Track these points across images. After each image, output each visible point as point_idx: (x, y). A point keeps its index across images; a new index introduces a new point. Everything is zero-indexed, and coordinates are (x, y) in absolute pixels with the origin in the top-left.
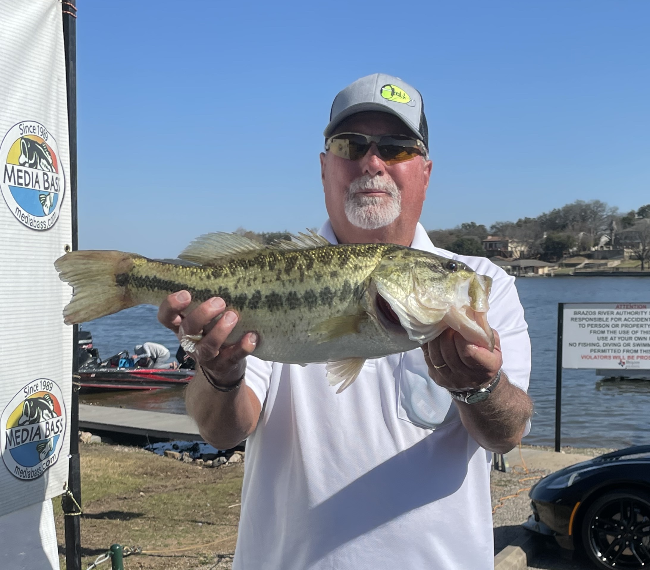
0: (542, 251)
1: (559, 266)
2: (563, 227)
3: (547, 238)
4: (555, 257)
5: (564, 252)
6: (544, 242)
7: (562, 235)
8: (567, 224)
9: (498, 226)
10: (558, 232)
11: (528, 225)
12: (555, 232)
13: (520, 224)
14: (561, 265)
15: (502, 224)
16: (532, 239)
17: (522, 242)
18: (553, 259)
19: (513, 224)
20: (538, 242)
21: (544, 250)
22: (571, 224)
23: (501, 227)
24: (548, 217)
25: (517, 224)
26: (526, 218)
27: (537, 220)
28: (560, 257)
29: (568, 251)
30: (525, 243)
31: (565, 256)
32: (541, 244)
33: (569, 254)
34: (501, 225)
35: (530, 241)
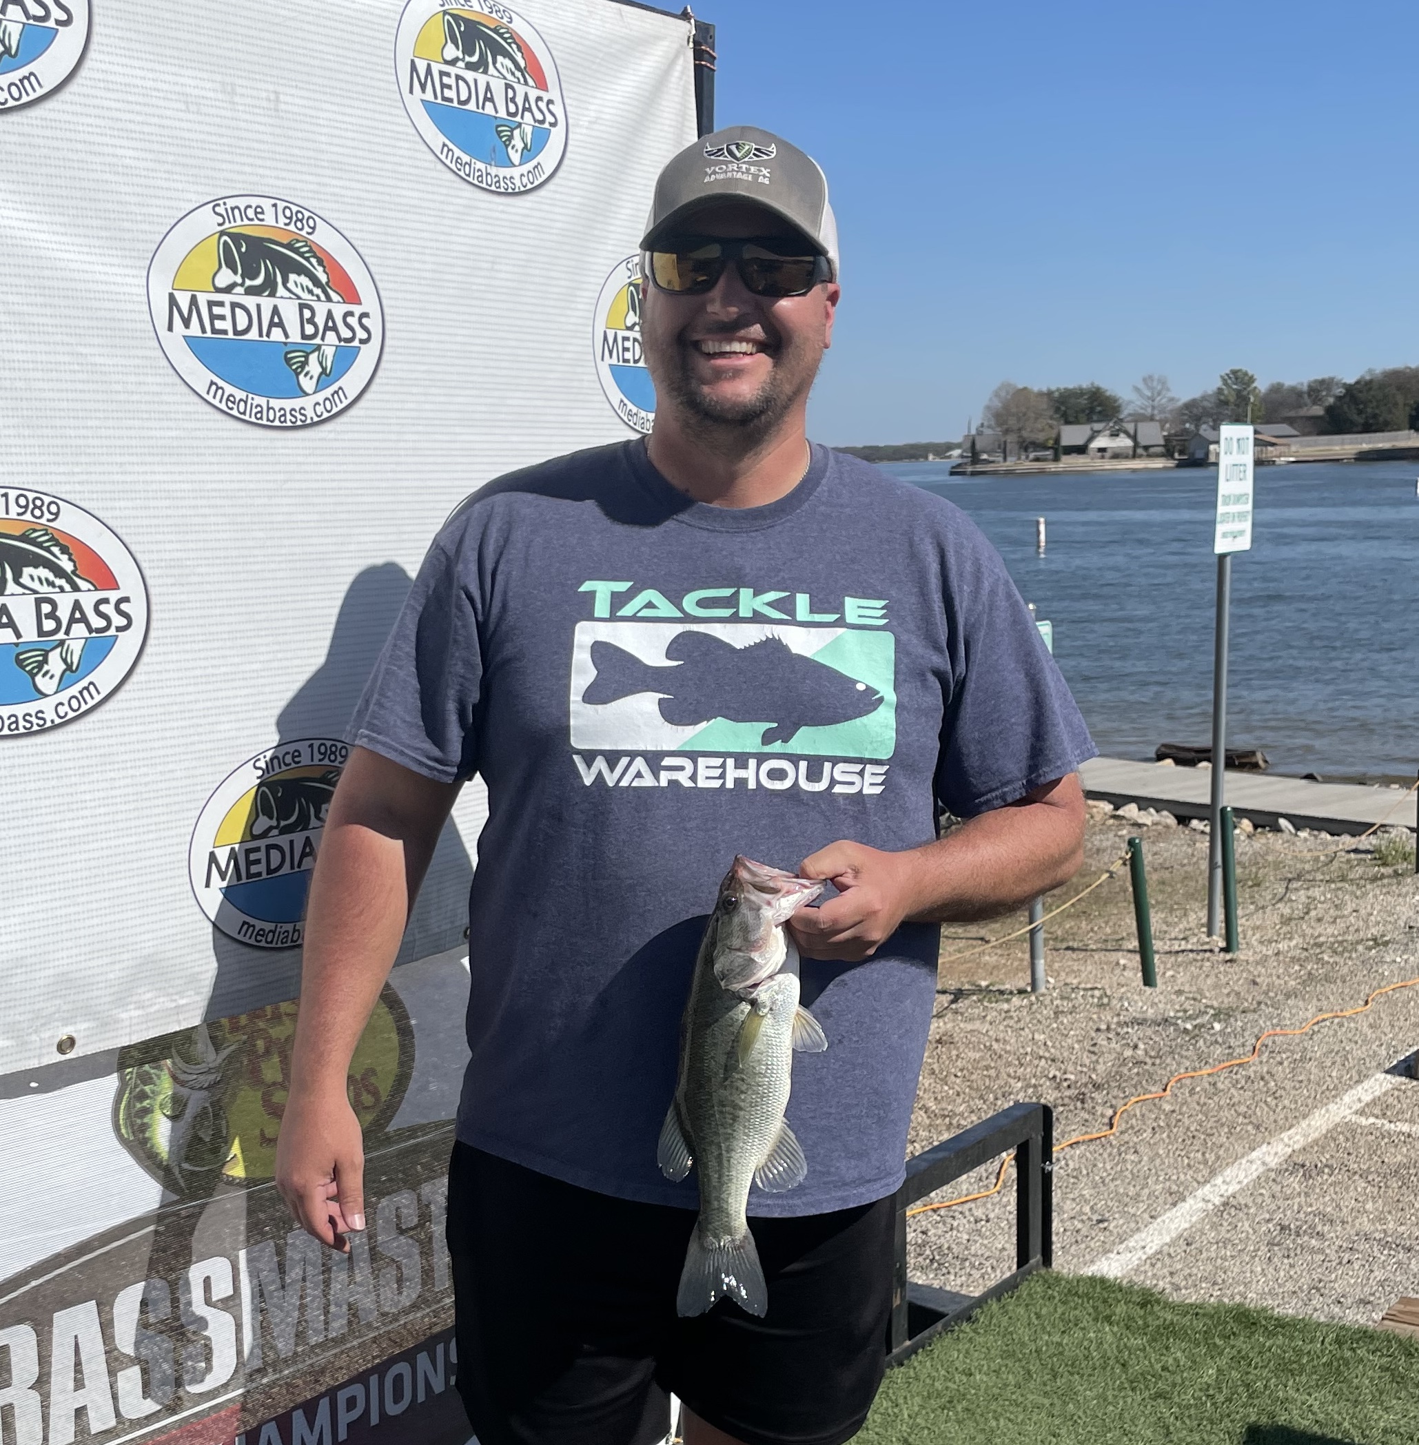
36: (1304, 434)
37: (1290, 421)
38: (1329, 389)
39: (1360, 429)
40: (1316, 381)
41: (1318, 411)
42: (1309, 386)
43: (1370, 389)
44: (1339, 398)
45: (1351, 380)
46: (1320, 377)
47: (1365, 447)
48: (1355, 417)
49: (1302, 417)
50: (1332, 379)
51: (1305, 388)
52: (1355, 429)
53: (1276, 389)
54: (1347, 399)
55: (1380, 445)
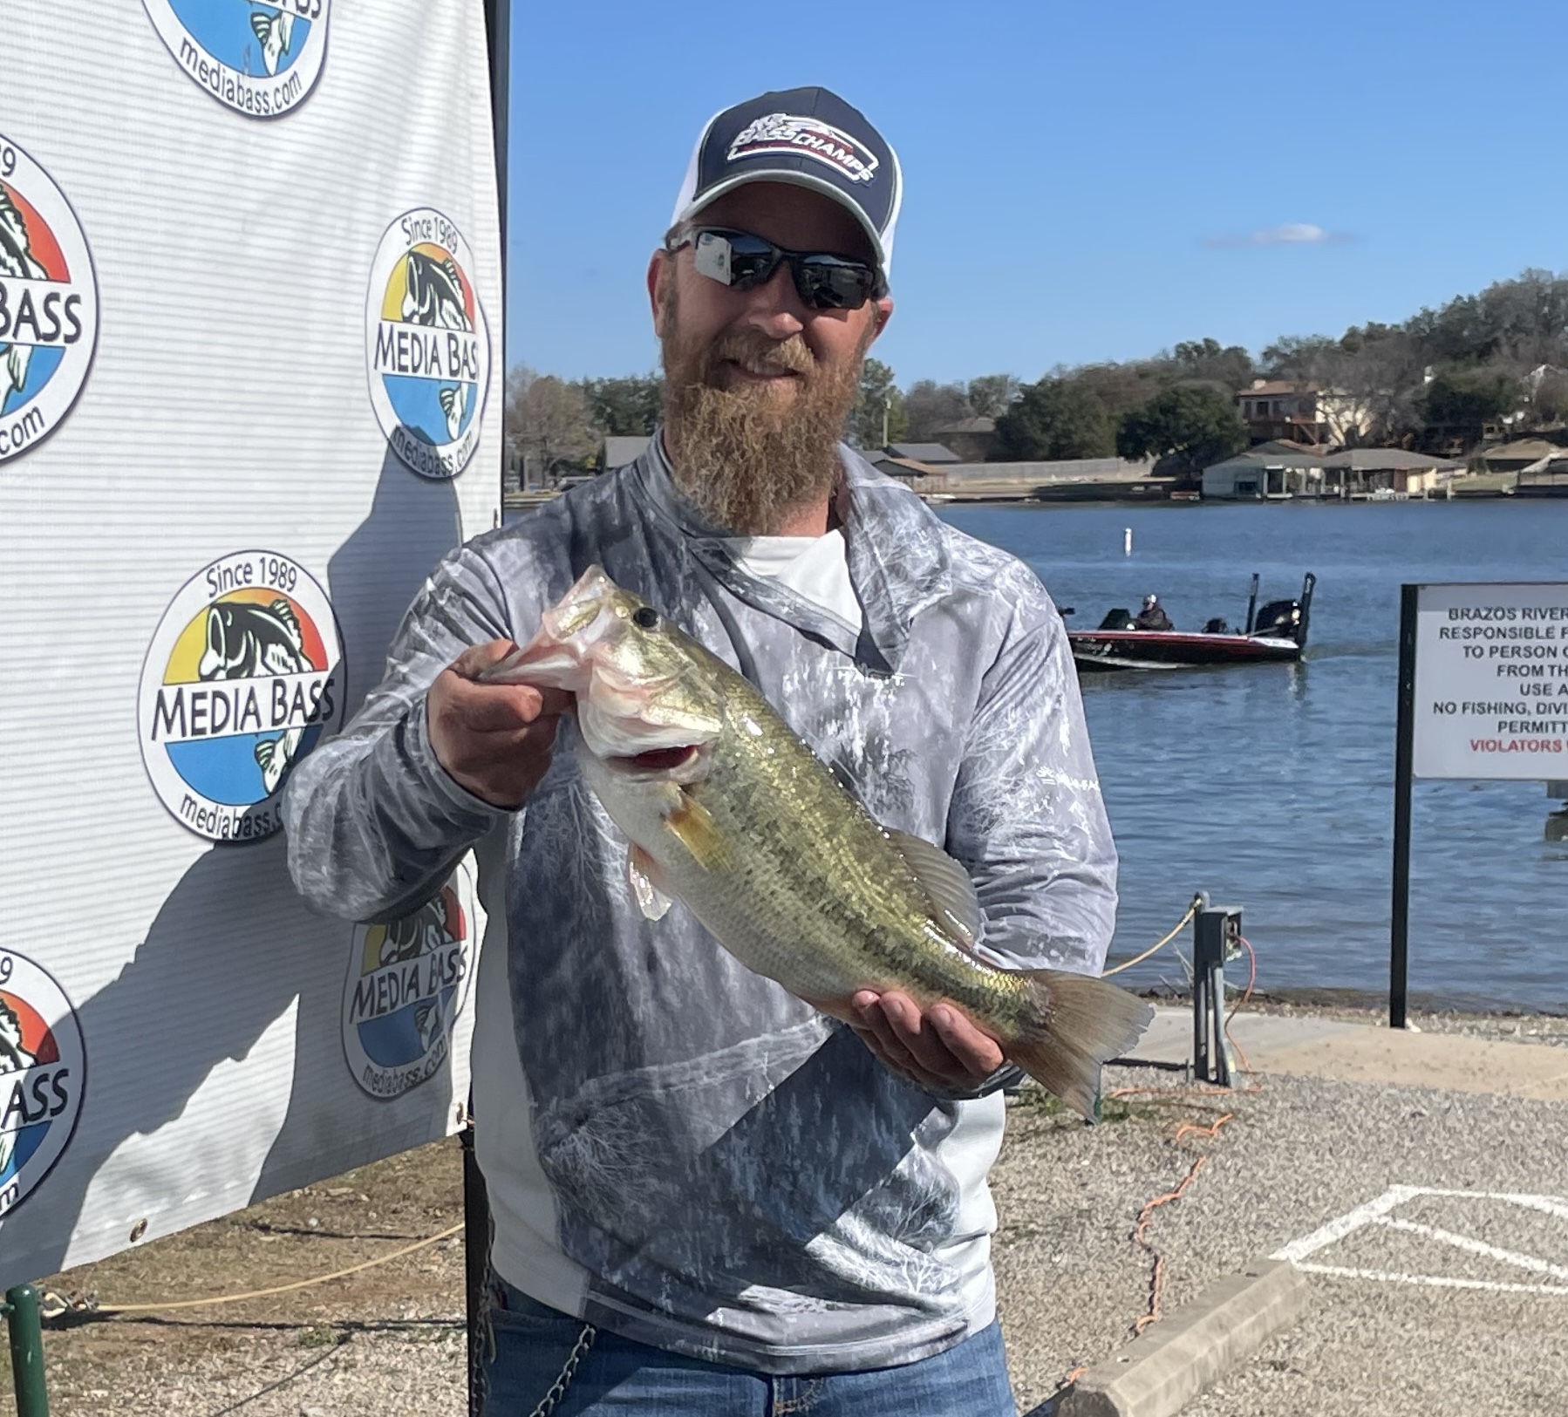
0: (1417, 422)
1: (1470, 470)
2: (1485, 351)
3: (1436, 384)
4: (1457, 442)
5: (1486, 426)
6: (1425, 395)
7: (1480, 375)
8: (1495, 342)
9: (1287, 351)
10: (1468, 366)
11: (1376, 343)
12: (1460, 365)
13: (1351, 343)
14: (1477, 466)
15: (1298, 342)
16: (1387, 385)
17: (1357, 397)
18: (1452, 445)
19: (1331, 342)
20: (1407, 395)
21: (1424, 418)
22: (1509, 339)
23: (1298, 352)
24: (1437, 322)
25: (1342, 342)
26: (1371, 324)
27: (1403, 329)
28: (1473, 439)
29: (1501, 421)
30: (1368, 401)
31: (1487, 436)
32: (1415, 403)
33: (1501, 429)
34: (1295, 346)
35: (1382, 392)
36: (968, 460)
37: (945, 439)
38: (1001, 392)
39: (1045, 452)
40: (981, 380)
41: (985, 424)
42: (972, 388)
43: (1059, 394)
44: (1015, 406)
45: (1032, 380)
46: (986, 375)
47: (1054, 480)
48: (1038, 435)
49: (963, 434)
50: (1005, 378)
51: (967, 392)
52: (1041, 453)
53: (924, 390)
54: (1027, 408)
55: (1076, 479)
